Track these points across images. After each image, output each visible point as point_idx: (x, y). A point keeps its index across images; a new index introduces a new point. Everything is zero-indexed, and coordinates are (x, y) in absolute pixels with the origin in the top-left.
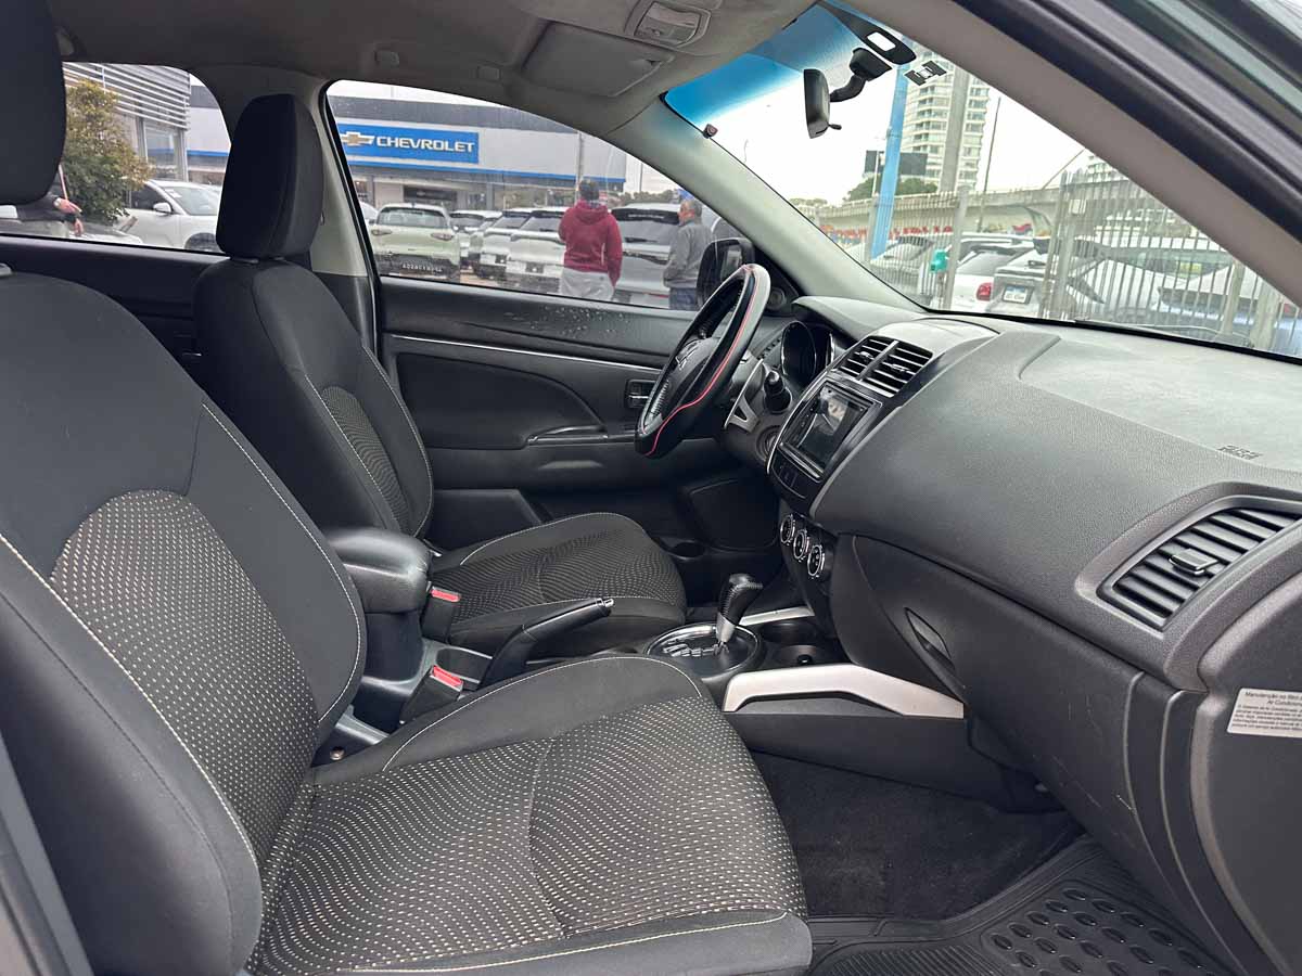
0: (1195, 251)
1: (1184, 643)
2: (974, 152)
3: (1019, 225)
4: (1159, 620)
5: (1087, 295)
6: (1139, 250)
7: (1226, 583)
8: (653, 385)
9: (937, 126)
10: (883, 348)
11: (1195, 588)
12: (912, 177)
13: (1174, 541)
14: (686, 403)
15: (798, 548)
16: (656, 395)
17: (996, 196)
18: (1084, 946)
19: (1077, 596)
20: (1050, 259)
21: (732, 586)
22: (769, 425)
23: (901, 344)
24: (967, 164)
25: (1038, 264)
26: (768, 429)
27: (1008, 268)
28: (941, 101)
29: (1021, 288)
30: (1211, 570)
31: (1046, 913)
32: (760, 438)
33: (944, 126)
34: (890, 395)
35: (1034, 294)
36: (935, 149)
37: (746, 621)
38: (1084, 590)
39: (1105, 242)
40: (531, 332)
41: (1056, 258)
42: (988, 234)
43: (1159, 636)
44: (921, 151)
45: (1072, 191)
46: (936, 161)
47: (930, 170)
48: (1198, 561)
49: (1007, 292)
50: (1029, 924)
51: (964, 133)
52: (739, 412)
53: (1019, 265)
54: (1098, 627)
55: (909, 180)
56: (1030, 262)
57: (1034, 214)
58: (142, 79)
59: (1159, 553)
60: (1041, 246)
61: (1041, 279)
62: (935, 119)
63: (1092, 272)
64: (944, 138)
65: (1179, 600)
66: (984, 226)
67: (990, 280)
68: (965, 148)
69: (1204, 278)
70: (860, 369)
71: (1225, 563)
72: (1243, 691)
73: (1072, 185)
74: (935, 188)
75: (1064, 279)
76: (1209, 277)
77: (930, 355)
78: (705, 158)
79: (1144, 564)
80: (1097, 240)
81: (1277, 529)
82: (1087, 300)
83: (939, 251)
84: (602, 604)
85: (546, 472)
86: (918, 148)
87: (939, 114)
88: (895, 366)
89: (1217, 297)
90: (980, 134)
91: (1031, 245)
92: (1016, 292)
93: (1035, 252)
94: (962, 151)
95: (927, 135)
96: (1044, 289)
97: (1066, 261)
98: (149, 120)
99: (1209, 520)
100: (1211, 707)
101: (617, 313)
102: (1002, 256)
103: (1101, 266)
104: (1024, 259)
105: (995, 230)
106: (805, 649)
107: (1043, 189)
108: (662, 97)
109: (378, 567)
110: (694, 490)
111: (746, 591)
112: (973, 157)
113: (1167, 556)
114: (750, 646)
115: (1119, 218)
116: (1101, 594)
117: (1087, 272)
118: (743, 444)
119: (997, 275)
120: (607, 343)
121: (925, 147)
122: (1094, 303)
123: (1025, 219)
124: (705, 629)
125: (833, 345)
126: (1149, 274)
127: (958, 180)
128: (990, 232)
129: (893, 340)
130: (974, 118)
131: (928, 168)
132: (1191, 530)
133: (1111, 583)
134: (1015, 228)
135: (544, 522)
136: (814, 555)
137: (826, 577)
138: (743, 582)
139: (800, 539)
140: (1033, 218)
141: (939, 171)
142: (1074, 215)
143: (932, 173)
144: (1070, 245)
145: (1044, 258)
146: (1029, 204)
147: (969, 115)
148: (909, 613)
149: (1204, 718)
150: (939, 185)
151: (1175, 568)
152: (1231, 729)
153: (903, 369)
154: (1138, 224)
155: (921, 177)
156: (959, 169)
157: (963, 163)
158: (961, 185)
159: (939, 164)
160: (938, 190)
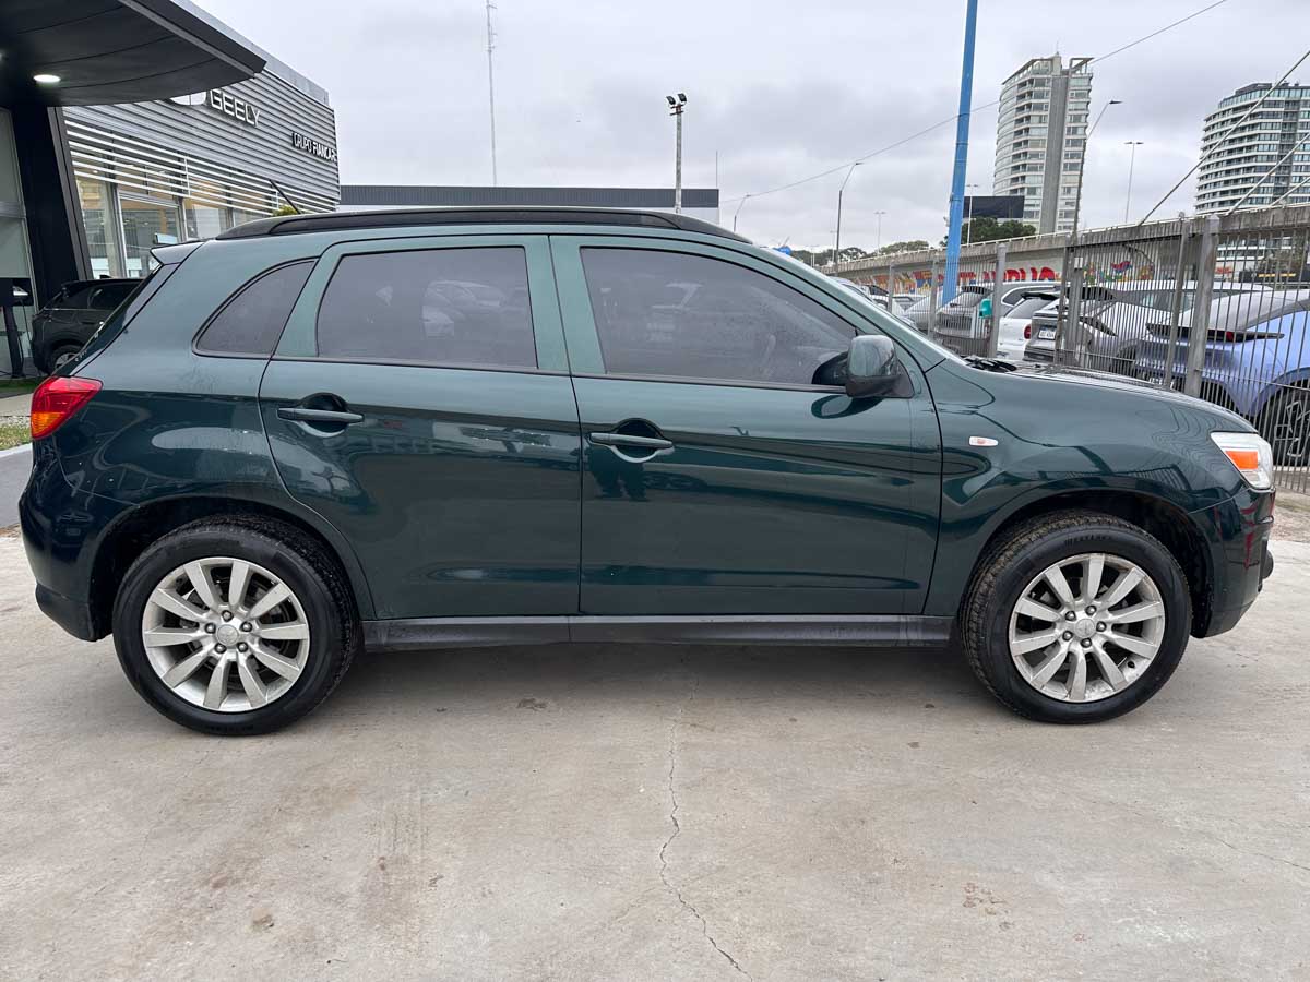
2: (1074, 190)
3: (1119, 262)
9: (1034, 168)
12: (1009, 220)
17: (1093, 235)
24: (1068, 203)
28: (1036, 144)
33: (1041, 167)
36: (1032, 191)
44: (1019, 194)
46: (1033, 202)
47: (1028, 212)
51: (1062, 173)
55: (1006, 224)
58: (230, 168)
62: (1030, 162)
64: (1042, 179)
68: (1064, 188)
74: (1033, 230)
86: (1015, 191)
87: (1035, 155)
90: (1080, 173)
94: (1061, 191)
95: (1023, 177)
98: (237, 210)
107: (1140, 225)
112: (1073, 196)
121: (1022, 189)
123: (1124, 257)
127: (1058, 220)
130: (1072, 158)
131: (1026, 209)
140: (1132, 256)
141: (1037, 212)
143: (1031, 215)
146: (1127, 240)
147: (1067, 155)
150: (1037, 227)
155: (1019, 220)
156: (1059, 209)
157: (1063, 203)
158: (1062, 225)
159: (1038, 205)
160: (1037, 232)
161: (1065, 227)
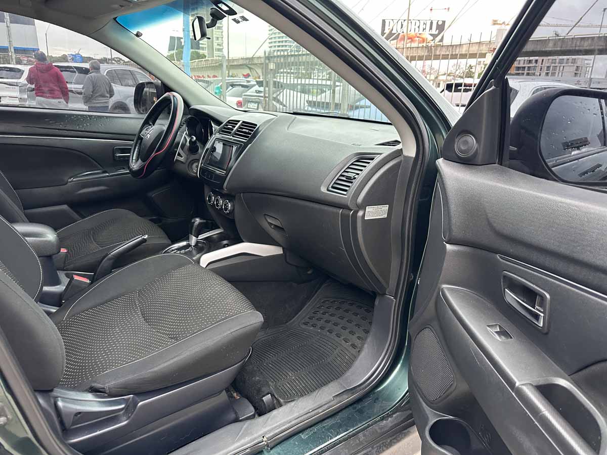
0: (318, 85)
1: (352, 198)
2: (220, 39)
3: (245, 74)
4: (345, 193)
5: (281, 104)
6: (298, 84)
7: (359, 179)
8: (131, 149)
10: (237, 124)
11: (352, 182)
13: (345, 171)
14: (157, 152)
15: (217, 204)
16: (134, 152)
17: (234, 60)
18: (330, 315)
19: (322, 192)
20: (265, 89)
21: (194, 223)
22: (192, 159)
23: (244, 122)
24: (218, 45)
25: (260, 92)
26: (192, 160)
27: (248, 93)
29: (255, 102)
30: (355, 177)
31: (318, 310)
32: (188, 166)
34: (246, 141)
35: (260, 105)
37: (201, 237)
38: (323, 189)
39: (285, 82)
40: (60, 128)
41: (267, 89)
42: (232, 78)
43: (346, 196)
45: (269, 59)
46: (203, 43)
47: (201, 47)
48: (352, 175)
49: (249, 104)
50: (313, 315)
52: (179, 154)
53: (252, 92)
54: (329, 199)
56: (256, 91)
57: (250, 69)
59: (341, 175)
60: (260, 84)
61: (262, 98)
63: (282, 94)
65: (349, 186)
66: (230, 74)
67: (241, 99)
68: (216, 37)
69: (322, 95)
70: (230, 133)
71: (358, 174)
72: (367, 207)
73: (268, 57)
74: (205, 56)
75: (271, 98)
76: (323, 95)
77: (256, 125)
78: (136, 45)
79: (338, 179)
80: (278, 80)
81: (369, 163)
82: (281, 107)
83: (216, 86)
84: (143, 237)
85: (80, 194)
88: (244, 130)
89: (327, 103)
90: (221, 31)
91: (256, 83)
92: (253, 104)
93: (257, 86)
96: (264, 102)
97: (271, 90)
99: (352, 164)
100: (360, 213)
101: (103, 117)
102: (243, 88)
103: (285, 91)
104: (254, 89)
105: (235, 76)
106: (225, 242)
107: (253, 57)
108: (115, 19)
109: (36, 237)
110: (153, 194)
111: (200, 224)
112: (220, 41)
113: (343, 176)
114: (204, 246)
115: (285, 71)
116: (328, 190)
117: (280, 94)
118: (182, 168)
119: (243, 97)
120: (101, 131)
122: (284, 107)
123: (247, 71)
124: (184, 243)
125: (213, 125)
126: (303, 95)
127: (215, 52)
128: (233, 77)
129: (239, 121)
131: (200, 45)
132: (348, 168)
133: (330, 186)
134: (244, 75)
135: (83, 218)
136: (225, 205)
137: (232, 211)
138: (198, 221)
139: (217, 200)
140: (251, 71)
141: (206, 48)
142: (271, 70)
143: (203, 49)
144: (272, 83)
145: (262, 89)
146: (248, 64)
148: (266, 216)
149: (359, 217)
150: (206, 55)
151: (347, 178)
152: (366, 218)
153: (247, 131)
154: (292, 73)
155: (198, 51)
156: (214, 47)
157: (216, 44)
158: (217, 55)
159: (205, 44)
160: (207, 57)
161: (218, 56)
